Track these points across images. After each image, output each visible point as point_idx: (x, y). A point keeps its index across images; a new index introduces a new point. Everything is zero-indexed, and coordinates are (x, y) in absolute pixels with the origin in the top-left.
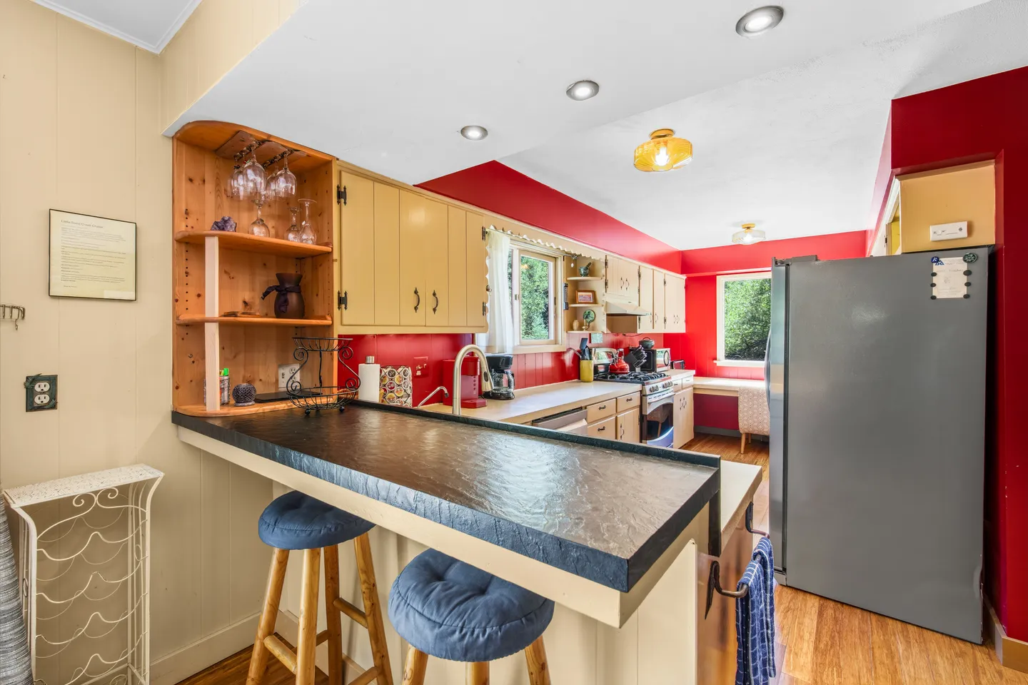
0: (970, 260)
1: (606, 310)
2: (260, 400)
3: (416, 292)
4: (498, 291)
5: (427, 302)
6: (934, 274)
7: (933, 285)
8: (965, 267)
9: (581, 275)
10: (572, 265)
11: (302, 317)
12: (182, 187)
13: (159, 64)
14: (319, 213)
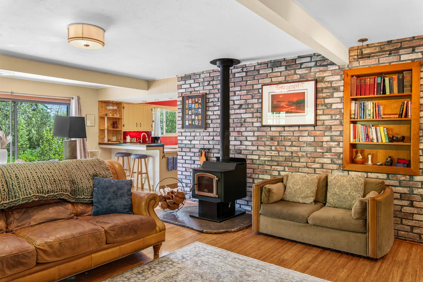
2: (111, 141)
3: (136, 123)
5: (139, 125)
11: (117, 128)
12: (100, 109)
13: (97, 91)
14: (120, 111)
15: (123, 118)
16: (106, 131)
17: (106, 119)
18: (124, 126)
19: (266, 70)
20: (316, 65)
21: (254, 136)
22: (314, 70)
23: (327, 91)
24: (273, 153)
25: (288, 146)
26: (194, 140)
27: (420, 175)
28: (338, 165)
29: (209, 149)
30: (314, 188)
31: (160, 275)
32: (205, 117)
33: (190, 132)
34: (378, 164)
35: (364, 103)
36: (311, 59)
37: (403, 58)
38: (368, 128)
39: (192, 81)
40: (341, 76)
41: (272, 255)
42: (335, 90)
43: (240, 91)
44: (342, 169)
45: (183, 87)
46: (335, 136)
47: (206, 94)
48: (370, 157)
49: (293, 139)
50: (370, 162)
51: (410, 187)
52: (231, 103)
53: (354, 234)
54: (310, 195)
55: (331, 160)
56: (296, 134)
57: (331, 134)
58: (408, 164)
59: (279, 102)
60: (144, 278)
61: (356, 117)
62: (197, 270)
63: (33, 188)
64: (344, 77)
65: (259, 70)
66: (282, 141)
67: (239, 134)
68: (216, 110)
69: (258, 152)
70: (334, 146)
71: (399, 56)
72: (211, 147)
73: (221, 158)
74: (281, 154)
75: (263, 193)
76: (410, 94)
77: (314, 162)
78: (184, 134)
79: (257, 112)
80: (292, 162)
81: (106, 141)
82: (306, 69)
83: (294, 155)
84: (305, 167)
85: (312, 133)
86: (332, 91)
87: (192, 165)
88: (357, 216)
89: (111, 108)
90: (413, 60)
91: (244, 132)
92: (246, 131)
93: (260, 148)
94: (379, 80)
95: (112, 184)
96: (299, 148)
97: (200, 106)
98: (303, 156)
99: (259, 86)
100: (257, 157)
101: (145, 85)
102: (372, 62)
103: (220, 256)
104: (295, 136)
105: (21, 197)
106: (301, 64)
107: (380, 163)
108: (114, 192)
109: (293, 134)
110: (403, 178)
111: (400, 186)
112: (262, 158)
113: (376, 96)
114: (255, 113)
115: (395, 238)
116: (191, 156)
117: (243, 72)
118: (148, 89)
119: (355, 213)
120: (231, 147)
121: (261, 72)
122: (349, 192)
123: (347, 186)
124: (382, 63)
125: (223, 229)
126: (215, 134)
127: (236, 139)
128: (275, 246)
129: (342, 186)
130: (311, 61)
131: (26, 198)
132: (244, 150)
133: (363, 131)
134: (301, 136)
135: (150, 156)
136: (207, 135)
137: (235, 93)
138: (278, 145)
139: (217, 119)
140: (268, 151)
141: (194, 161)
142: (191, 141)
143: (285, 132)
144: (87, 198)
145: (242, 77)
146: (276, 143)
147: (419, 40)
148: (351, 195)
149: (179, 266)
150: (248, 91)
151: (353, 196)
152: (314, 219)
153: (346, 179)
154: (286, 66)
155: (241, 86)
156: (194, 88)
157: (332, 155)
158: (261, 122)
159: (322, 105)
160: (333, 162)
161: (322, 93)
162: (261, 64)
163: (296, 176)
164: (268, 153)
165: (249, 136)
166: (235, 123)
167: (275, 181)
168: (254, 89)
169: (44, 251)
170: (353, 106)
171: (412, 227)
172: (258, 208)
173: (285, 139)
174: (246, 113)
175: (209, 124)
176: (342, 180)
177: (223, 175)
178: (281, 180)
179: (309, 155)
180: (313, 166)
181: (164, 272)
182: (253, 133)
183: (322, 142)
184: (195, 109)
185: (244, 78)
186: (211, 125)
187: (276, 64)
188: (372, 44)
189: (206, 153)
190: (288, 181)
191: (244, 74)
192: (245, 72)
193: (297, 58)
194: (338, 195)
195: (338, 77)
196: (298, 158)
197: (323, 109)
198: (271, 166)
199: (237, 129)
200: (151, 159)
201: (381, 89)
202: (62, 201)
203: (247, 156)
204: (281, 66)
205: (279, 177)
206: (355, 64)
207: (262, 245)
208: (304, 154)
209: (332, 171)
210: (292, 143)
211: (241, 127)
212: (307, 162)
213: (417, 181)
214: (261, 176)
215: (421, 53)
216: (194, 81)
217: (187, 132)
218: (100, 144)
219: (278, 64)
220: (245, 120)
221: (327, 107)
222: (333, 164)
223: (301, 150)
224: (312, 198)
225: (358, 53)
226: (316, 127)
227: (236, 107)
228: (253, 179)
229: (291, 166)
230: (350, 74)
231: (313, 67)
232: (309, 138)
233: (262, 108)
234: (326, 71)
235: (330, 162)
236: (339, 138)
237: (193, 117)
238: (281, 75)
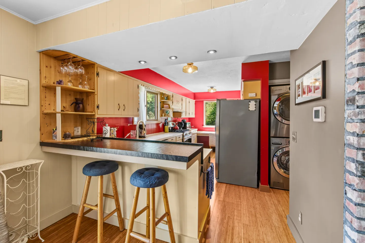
0: (256, 102)
1: (173, 110)
2: (72, 138)
3: (119, 105)
4: (141, 105)
5: (122, 107)
6: (249, 105)
7: (249, 107)
8: (255, 103)
9: (165, 100)
10: (163, 96)
11: (84, 112)
12: (44, 69)
13: (36, 28)
14: (90, 79)
15: (96, 93)
16: (59, 117)
17: (59, 90)
18: (98, 107)
89: (71, 69)
218: (42, 144)
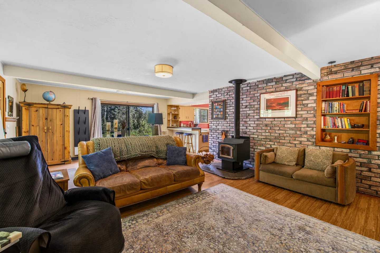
5: (187, 118)
11: (176, 119)
12: (168, 109)
13: (167, 100)
14: (178, 110)
15: (179, 114)
16: (171, 121)
17: (171, 114)
18: (180, 118)
19: (263, 85)
20: (296, 80)
21: (255, 124)
22: (295, 83)
23: (305, 96)
24: (267, 134)
25: (277, 130)
26: (218, 126)
27: (377, 151)
28: (312, 143)
29: (227, 131)
30: (296, 156)
31: (202, 201)
32: (225, 113)
33: (216, 121)
34: (342, 142)
35: (332, 103)
36: (293, 77)
37: (363, 72)
38: (335, 119)
39: (217, 93)
40: (315, 86)
41: (269, 196)
42: (310, 95)
43: (246, 98)
44: (315, 145)
45: (212, 96)
46: (310, 124)
47: (226, 100)
48: (336, 138)
49: (280, 126)
50: (336, 141)
51: (368, 158)
52: (241, 105)
53: (327, 187)
54: (293, 160)
55: (307, 139)
56: (283, 123)
57: (307, 123)
58: (367, 143)
59: (271, 103)
60: (194, 202)
61: (326, 112)
62: (223, 200)
63: (138, 149)
64: (317, 87)
65: (258, 85)
66: (273, 127)
67: (245, 123)
68: (231, 109)
69: (257, 133)
70: (309, 130)
71: (360, 71)
72: (229, 130)
73: (234, 136)
74: (272, 135)
75: (262, 158)
76: (369, 96)
77: (295, 140)
78: (213, 122)
79: (257, 110)
80: (279, 139)
81: (171, 126)
82: (289, 83)
83: (281, 135)
84: (288, 143)
85: (294, 122)
86: (308, 96)
87: (217, 140)
88: (329, 176)
89: (173, 108)
90: (371, 73)
91: (248, 121)
92: (250, 121)
93: (259, 131)
94: (344, 88)
95: (176, 149)
96: (284, 131)
97: (222, 107)
98: (287, 136)
99: (258, 95)
100: (256, 136)
101: (192, 96)
102: (339, 76)
103: (237, 193)
104: (282, 124)
105: (133, 154)
106: (286, 80)
107: (344, 142)
108: (177, 153)
109: (281, 123)
110: (363, 152)
111: (360, 158)
112: (260, 137)
113: (341, 98)
114: (256, 110)
115: (356, 192)
116: (217, 135)
117: (248, 86)
118: (193, 98)
119: (327, 173)
120: (241, 130)
121: (259, 86)
122: (321, 160)
123: (320, 156)
124: (346, 77)
125: (237, 177)
126: (230, 122)
127: (244, 125)
128: (271, 190)
129: (316, 156)
130: (293, 78)
131: (135, 154)
132: (248, 132)
133: (331, 121)
134: (286, 124)
135: (193, 134)
136: (226, 123)
137: (243, 99)
138: (270, 129)
139: (232, 114)
140: (264, 132)
141: (218, 138)
142: (216, 126)
143: (275, 122)
144: (164, 156)
145: (247, 90)
146: (269, 128)
147: (376, 59)
148: (323, 162)
149: (213, 197)
150: (251, 98)
151: (325, 163)
152: (297, 175)
153: (319, 152)
154: (276, 82)
155: (247, 95)
156: (218, 97)
157: (308, 136)
158: (259, 116)
159: (301, 105)
160: (308, 140)
161: (301, 97)
162: (259, 81)
163: (283, 148)
164: (263, 134)
165: (251, 124)
166: (243, 116)
167: (269, 151)
168: (255, 96)
169: (144, 183)
170: (323, 105)
171: (370, 186)
172: (259, 167)
173: (275, 125)
174: (250, 110)
175: (227, 117)
176: (316, 152)
177: (236, 146)
178: (273, 150)
179: (291, 136)
180: (294, 143)
181: (205, 199)
182: (254, 122)
183: (301, 128)
184: (219, 108)
185: (248, 90)
186: (228, 118)
187: (269, 81)
188: (338, 64)
189: (225, 133)
190: (278, 151)
191: (249, 88)
192: (249, 86)
193: (283, 77)
194: (313, 161)
195: (313, 87)
196: (284, 137)
197: (301, 107)
198: (266, 142)
199: (244, 120)
200: (194, 136)
201: (345, 94)
202: (151, 157)
203: (250, 135)
204: (272, 82)
205: (271, 148)
206: (325, 78)
207: (262, 189)
208: (288, 135)
209: (307, 146)
210: (280, 128)
211: (246, 118)
212: (290, 140)
213: (374, 155)
214: (259, 148)
215: (378, 68)
216: (219, 93)
217: (214, 121)
218: (168, 127)
219: (271, 81)
220: (249, 114)
221: (304, 106)
222: (308, 142)
223: (286, 133)
224: (294, 162)
225: (327, 71)
226: (296, 119)
227: (244, 107)
228: (254, 149)
229: (279, 142)
230: (322, 84)
231: (294, 81)
232: (291, 125)
233: (260, 107)
234: (304, 83)
235: (307, 140)
236: (313, 125)
237: (218, 113)
238: (272, 87)
